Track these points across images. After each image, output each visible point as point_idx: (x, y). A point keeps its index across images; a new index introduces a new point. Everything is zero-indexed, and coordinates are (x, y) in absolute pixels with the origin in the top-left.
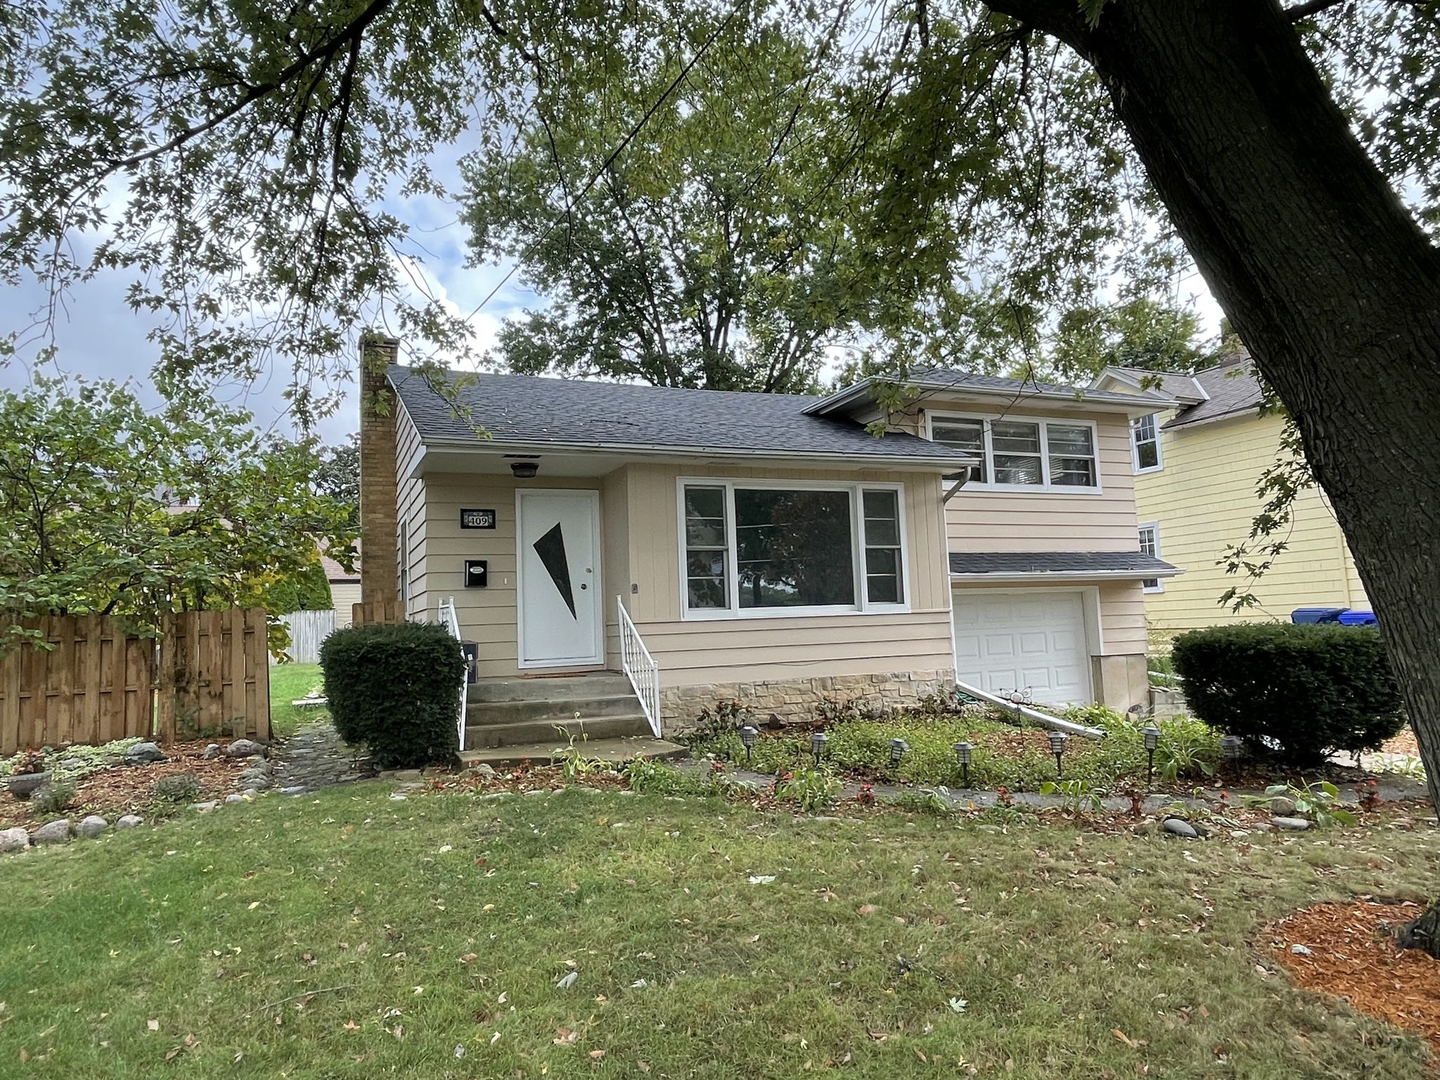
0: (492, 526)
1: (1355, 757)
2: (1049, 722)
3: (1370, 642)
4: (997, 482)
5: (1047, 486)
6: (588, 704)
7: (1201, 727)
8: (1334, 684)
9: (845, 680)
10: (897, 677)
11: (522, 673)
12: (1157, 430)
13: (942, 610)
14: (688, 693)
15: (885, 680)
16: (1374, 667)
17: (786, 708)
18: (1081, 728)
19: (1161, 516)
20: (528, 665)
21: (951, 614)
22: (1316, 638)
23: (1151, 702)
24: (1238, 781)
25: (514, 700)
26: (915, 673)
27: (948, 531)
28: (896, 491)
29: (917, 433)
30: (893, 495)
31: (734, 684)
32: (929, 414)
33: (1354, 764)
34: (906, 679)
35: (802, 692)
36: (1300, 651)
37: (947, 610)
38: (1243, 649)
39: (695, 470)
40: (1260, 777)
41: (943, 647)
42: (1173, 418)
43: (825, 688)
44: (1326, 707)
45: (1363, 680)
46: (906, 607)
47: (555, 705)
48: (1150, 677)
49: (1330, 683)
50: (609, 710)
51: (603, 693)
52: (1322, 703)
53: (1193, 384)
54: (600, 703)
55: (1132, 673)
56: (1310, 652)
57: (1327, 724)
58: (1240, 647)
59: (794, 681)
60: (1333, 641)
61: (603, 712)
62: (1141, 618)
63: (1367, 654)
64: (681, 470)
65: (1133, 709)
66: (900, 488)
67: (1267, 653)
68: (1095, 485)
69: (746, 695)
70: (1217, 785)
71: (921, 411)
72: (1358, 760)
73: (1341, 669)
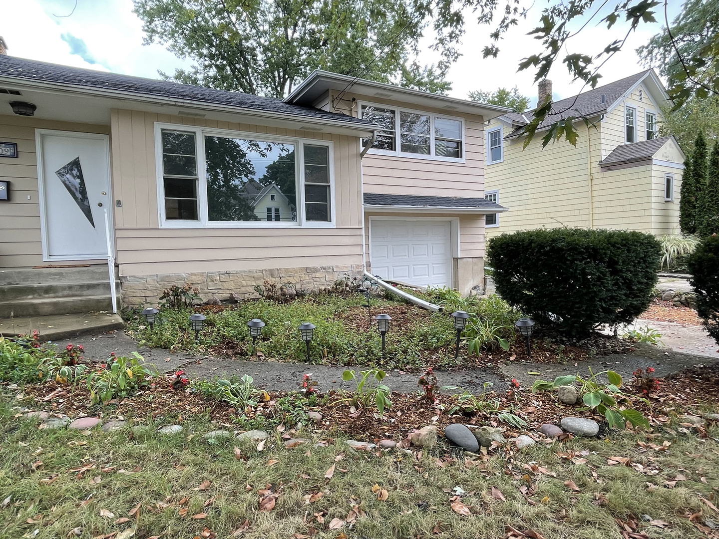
0: (15, 155)
1: (613, 330)
2: (409, 299)
3: (639, 242)
4: (402, 151)
5: (433, 156)
6: (70, 287)
7: (506, 306)
8: (611, 275)
9: (287, 270)
10: (324, 269)
11: (47, 264)
12: (502, 139)
13: (357, 226)
14: (163, 279)
15: (316, 270)
16: (639, 262)
17: (243, 289)
18: (427, 304)
19: (500, 187)
20: (53, 259)
21: (364, 229)
22: (600, 237)
23: (485, 284)
24: (529, 354)
25: (10, 284)
26: (337, 266)
27: (364, 179)
28: (328, 147)
29: (351, 114)
30: (325, 149)
31: (203, 273)
32: (360, 103)
33: (612, 334)
34: (331, 270)
35: (255, 279)
36: (587, 248)
37: (360, 227)
38: (541, 246)
39: (170, 118)
40: (546, 350)
41: (357, 250)
42: (511, 133)
43: (272, 276)
44: (604, 294)
45: (631, 272)
46: (333, 224)
47: (40, 288)
48: (485, 269)
49: (608, 274)
50: (89, 292)
51: (93, 279)
52: (600, 291)
53: (523, 117)
54: (82, 287)
55: (475, 267)
56: (595, 250)
57: (602, 307)
58: (539, 245)
59: (250, 271)
60: (613, 240)
61: (85, 293)
62: (482, 237)
63: (636, 251)
64: (158, 117)
65: (474, 288)
66: (330, 144)
67: (561, 249)
68: (461, 157)
69: (213, 281)
70: (512, 358)
71: (354, 99)
72: (615, 331)
73: (617, 263)
